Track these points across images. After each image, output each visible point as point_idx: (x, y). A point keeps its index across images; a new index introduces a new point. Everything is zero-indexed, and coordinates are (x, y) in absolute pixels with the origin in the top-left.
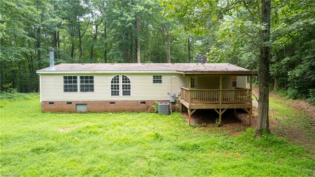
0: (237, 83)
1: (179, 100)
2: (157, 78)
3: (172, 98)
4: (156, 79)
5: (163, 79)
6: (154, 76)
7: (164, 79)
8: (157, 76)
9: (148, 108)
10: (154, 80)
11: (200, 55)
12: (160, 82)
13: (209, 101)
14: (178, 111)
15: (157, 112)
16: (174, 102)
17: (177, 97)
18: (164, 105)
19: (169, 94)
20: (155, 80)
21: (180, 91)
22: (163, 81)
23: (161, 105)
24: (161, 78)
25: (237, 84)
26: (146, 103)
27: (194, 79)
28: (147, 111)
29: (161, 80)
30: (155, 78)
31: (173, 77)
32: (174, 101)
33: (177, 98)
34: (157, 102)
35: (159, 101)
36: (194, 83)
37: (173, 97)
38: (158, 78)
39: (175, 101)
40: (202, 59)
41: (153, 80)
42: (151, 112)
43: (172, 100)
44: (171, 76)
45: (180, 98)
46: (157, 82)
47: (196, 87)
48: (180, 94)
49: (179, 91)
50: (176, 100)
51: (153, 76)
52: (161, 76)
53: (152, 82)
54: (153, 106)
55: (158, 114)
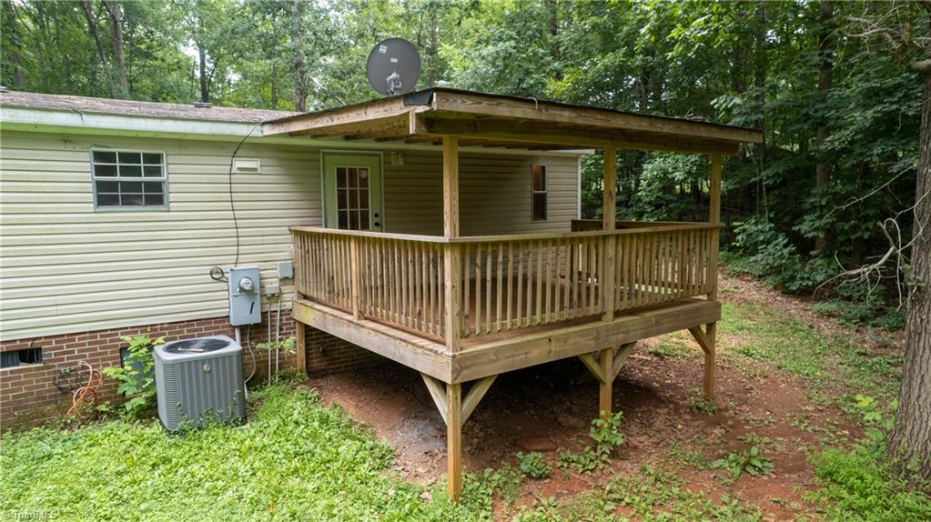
0: (549, 200)
1: (288, 305)
2: (125, 172)
3: (244, 303)
4: (119, 178)
5: (172, 178)
6: (99, 156)
7: (177, 174)
8: (124, 157)
9: (65, 392)
10: (100, 186)
11: (383, 49)
12: (155, 196)
13: (557, 307)
14: (283, 378)
15: (148, 412)
16: (256, 325)
17: (276, 291)
18: (203, 360)
19: (218, 275)
20: (113, 186)
21: (287, 250)
22: (173, 194)
23: (181, 363)
24: (158, 172)
25: (549, 206)
26: (49, 353)
27: (364, 182)
28: (63, 411)
29: (158, 186)
30: (111, 171)
31: (239, 164)
32: (259, 320)
33: (275, 297)
34: (142, 339)
35: (154, 331)
36: (365, 204)
37: (249, 293)
38: (136, 172)
39: (264, 314)
40: (394, 75)
41: (91, 186)
42: (96, 416)
43: (243, 314)
44: (228, 160)
45: (294, 296)
46: (128, 201)
47: (377, 224)
48: (290, 274)
49: (286, 255)
50: (267, 308)
51: (88, 156)
52: (156, 158)
53: (91, 197)
54: (111, 371)
55: (155, 429)
